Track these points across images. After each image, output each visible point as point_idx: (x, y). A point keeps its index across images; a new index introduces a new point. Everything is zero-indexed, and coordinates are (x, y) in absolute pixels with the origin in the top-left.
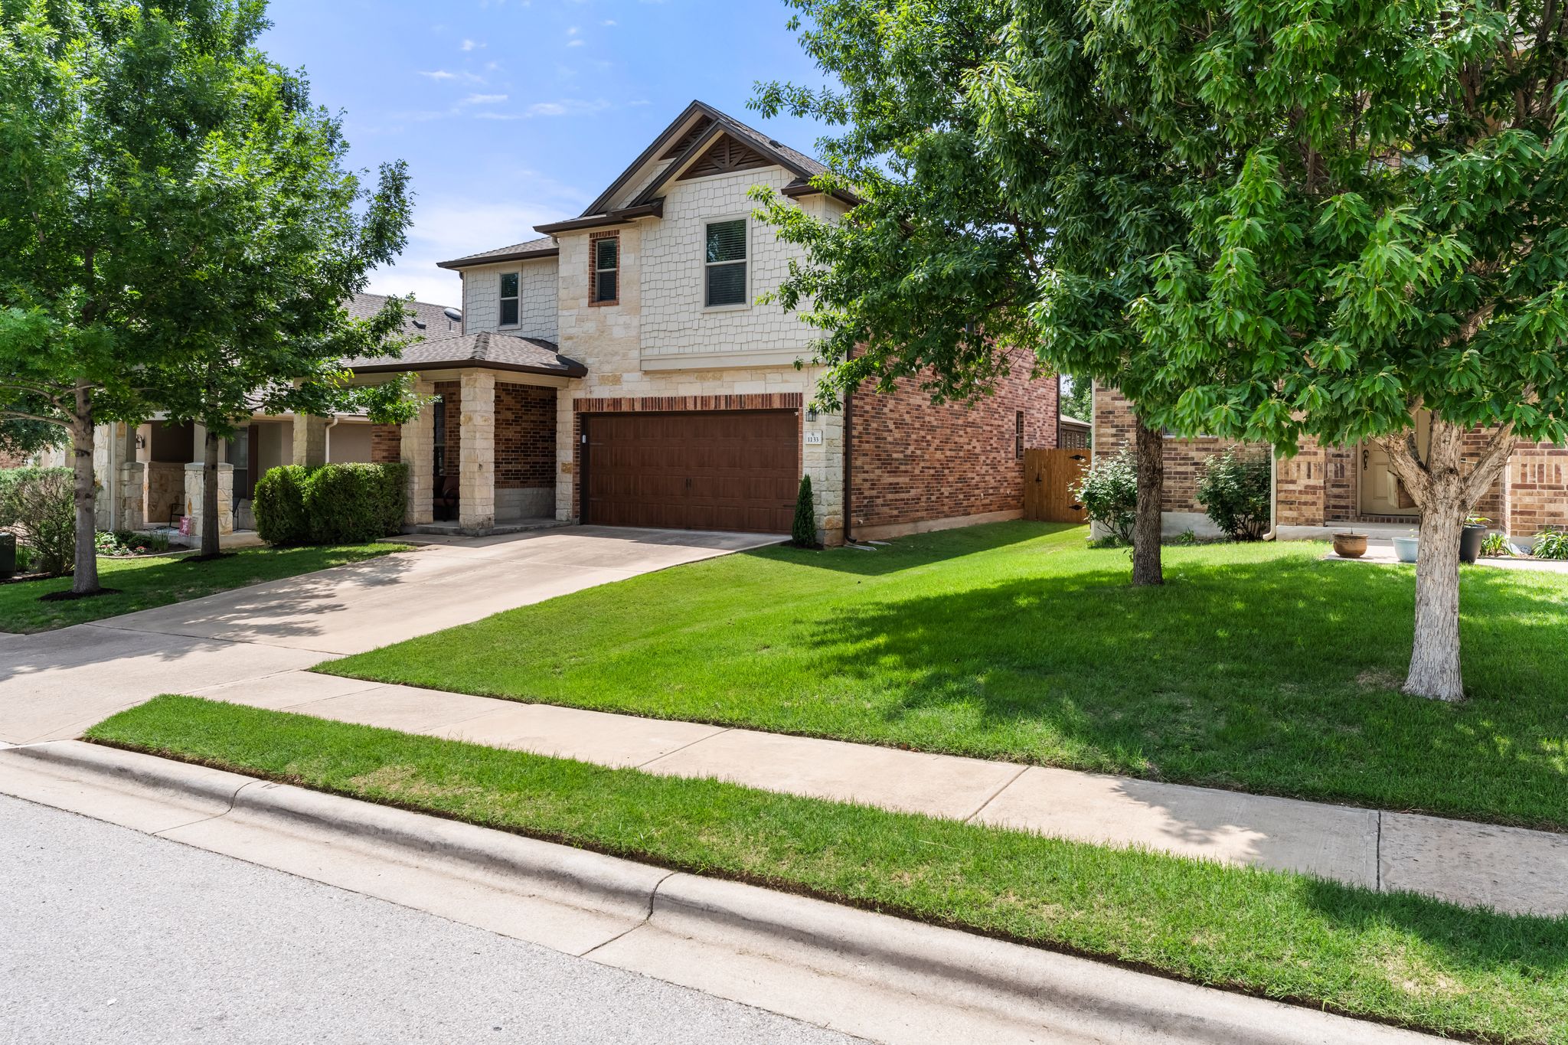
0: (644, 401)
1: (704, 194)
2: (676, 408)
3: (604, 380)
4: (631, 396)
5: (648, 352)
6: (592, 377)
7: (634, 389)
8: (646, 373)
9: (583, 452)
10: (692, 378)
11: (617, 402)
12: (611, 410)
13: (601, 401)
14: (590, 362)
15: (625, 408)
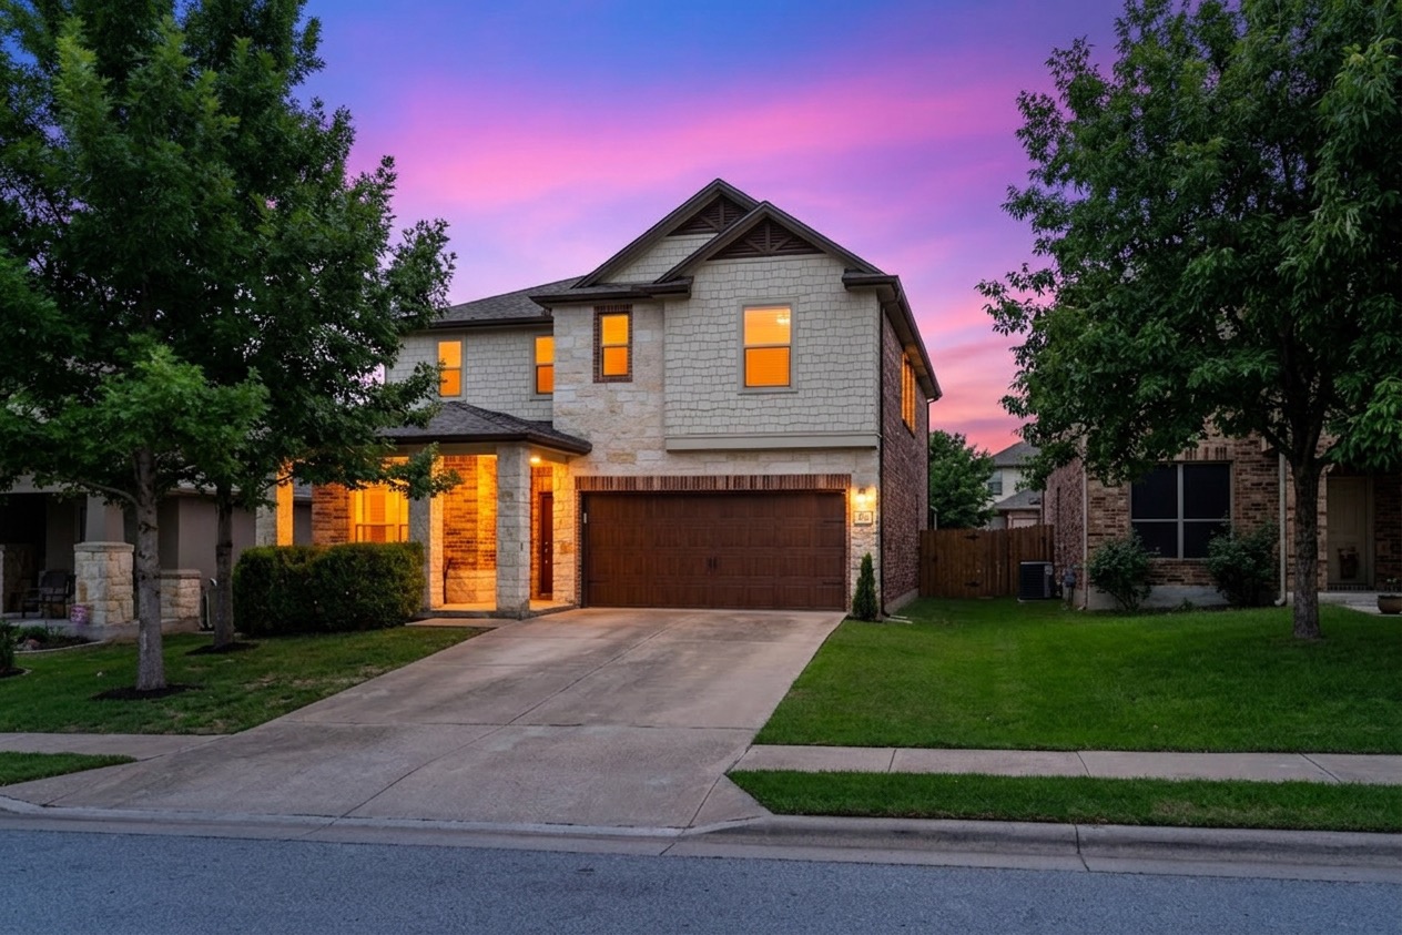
0: (664, 479)
1: (741, 276)
2: (703, 487)
3: (616, 457)
4: (647, 474)
5: (671, 431)
6: (597, 454)
7: (650, 466)
8: (669, 452)
9: (585, 533)
10: (723, 458)
11: (631, 480)
12: (622, 488)
13: (610, 480)
14: (594, 438)
15: (640, 487)
